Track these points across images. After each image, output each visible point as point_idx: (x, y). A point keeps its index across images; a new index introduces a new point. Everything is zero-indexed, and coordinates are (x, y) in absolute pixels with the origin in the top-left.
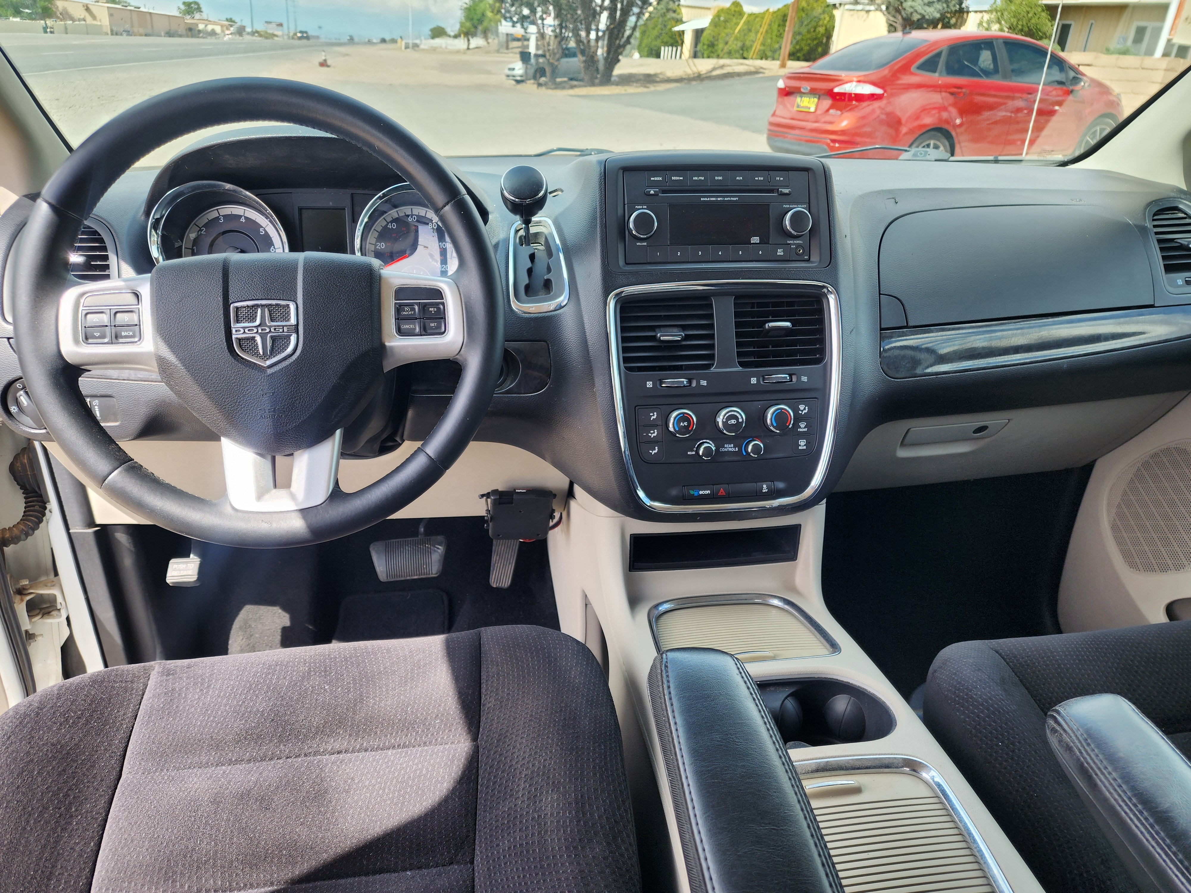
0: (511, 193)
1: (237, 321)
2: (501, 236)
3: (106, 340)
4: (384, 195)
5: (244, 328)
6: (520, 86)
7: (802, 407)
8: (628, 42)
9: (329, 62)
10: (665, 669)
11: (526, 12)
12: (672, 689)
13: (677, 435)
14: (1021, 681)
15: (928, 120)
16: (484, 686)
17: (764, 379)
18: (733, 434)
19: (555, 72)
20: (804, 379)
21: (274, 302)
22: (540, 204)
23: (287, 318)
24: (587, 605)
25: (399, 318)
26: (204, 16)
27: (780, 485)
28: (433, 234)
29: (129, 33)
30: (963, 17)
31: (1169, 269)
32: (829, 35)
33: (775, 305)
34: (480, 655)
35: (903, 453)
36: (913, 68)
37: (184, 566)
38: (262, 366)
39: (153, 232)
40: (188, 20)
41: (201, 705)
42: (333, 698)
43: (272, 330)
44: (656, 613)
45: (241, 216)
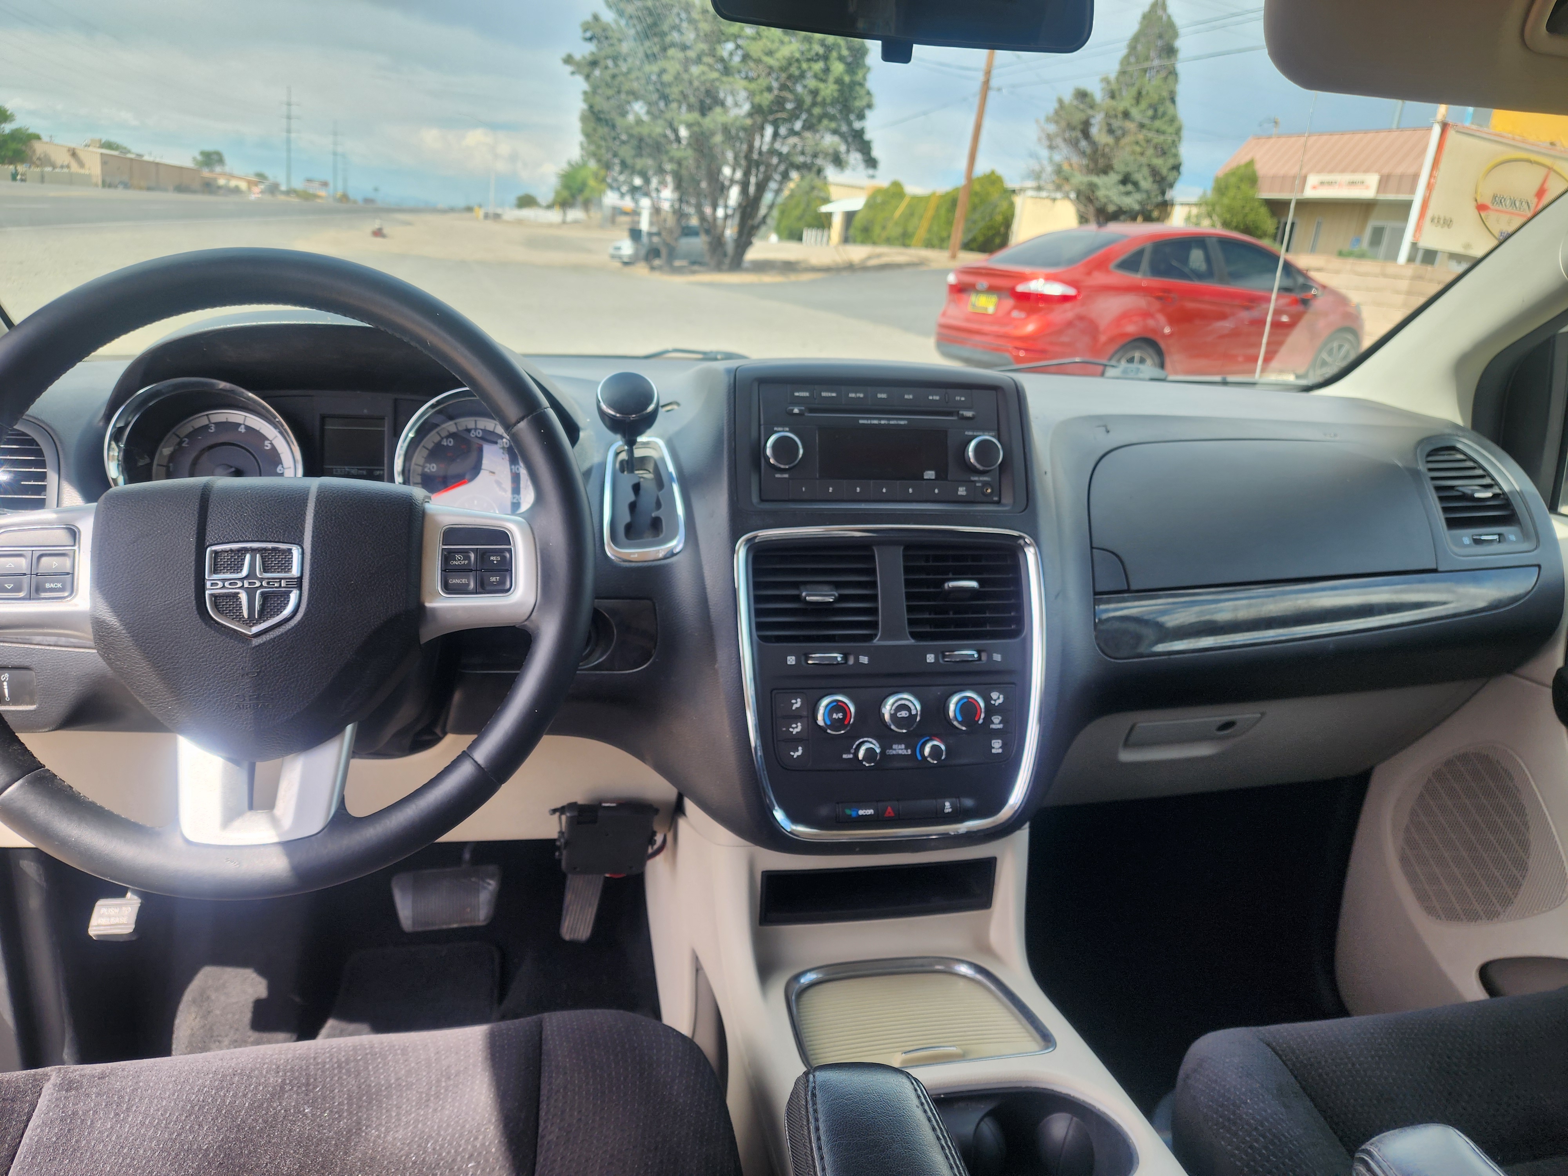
0: (611, 406)
1: (215, 571)
2: (596, 459)
3: (22, 595)
4: (438, 403)
5: (224, 580)
6: (628, 270)
7: (994, 695)
8: (764, 220)
9: (386, 231)
10: (812, 1099)
11: (638, 181)
12: (821, 1132)
13: (829, 731)
14: (1304, 1089)
15: (1131, 329)
16: (543, 1106)
17: (944, 656)
18: (904, 731)
19: (672, 254)
20: (997, 657)
21: (270, 545)
22: (648, 421)
23: (287, 568)
24: (698, 969)
25: (447, 570)
26: (227, 169)
27: (968, 803)
28: (504, 456)
29: (126, 186)
30: (1166, 210)
31: (1452, 523)
32: (1007, 223)
33: (956, 558)
34: (541, 1055)
35: (1127, 756)
36: (1112, 266)
37: (117, 910)
38: (245, 635)
39: (113, 444)
40: (206, 173)
41: (114, 1138)
42: (316, 1128)
43: (264, 583)
44: (796, 987)
45: (240, 425)
